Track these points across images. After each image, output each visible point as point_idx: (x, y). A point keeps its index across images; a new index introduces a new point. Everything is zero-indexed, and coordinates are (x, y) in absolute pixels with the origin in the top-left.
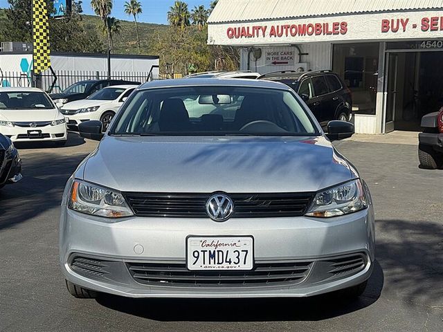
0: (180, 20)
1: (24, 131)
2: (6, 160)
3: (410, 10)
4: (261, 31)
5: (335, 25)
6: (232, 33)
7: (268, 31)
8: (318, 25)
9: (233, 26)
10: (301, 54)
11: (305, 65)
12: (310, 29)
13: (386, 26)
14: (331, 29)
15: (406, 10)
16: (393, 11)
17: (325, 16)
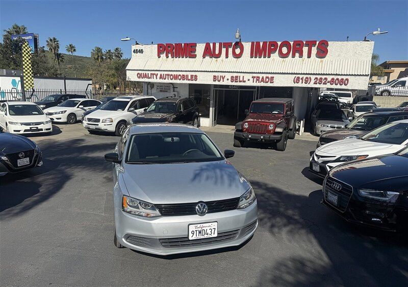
0: (98, 57)
1: (28, 127)
2: (35, 154)
3: (226, 72)
4: (155, 76)
5: (192, 76)
6: (139, 76)
7: (159, 76)
8: (183, 75)
9: (140, 72)
10: (174, 88)
11: (176, 93)
12: (180, 77)
13: (215, 78)
14: (189, 78)
15: (224, 72)
16: (218, 72)
17: (187, 71)
